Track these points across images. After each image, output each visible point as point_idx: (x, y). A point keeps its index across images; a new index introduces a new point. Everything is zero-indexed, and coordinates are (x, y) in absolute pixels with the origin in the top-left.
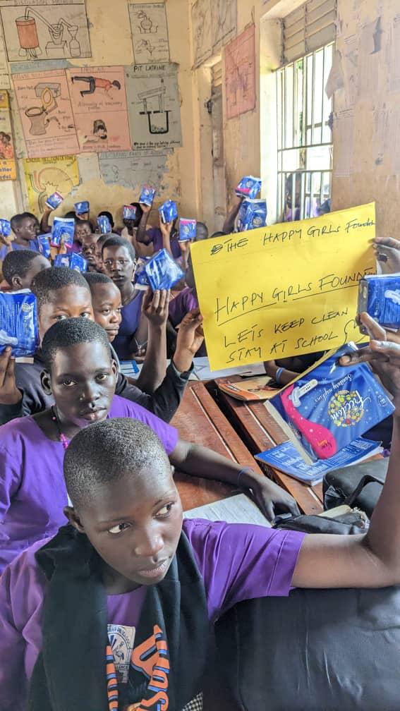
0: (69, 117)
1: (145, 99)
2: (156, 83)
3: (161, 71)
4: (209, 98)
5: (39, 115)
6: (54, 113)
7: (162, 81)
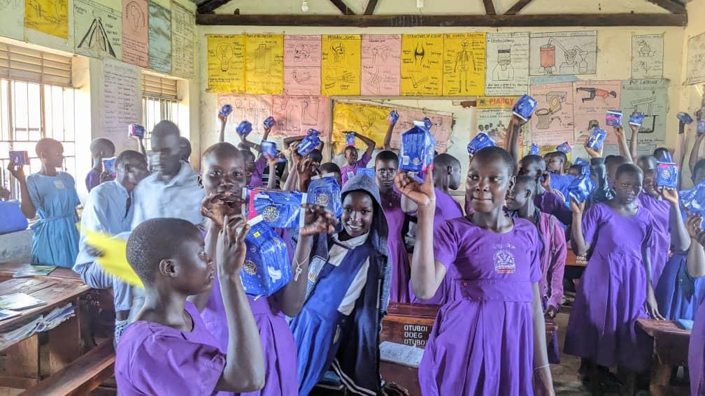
0: (569, 117)
1: (636, 106)
2: (649, 94)
3: (654, 85)
4: (699, 108)
5: (546, 114)
6: (558, 114)
7: (654, 92)
